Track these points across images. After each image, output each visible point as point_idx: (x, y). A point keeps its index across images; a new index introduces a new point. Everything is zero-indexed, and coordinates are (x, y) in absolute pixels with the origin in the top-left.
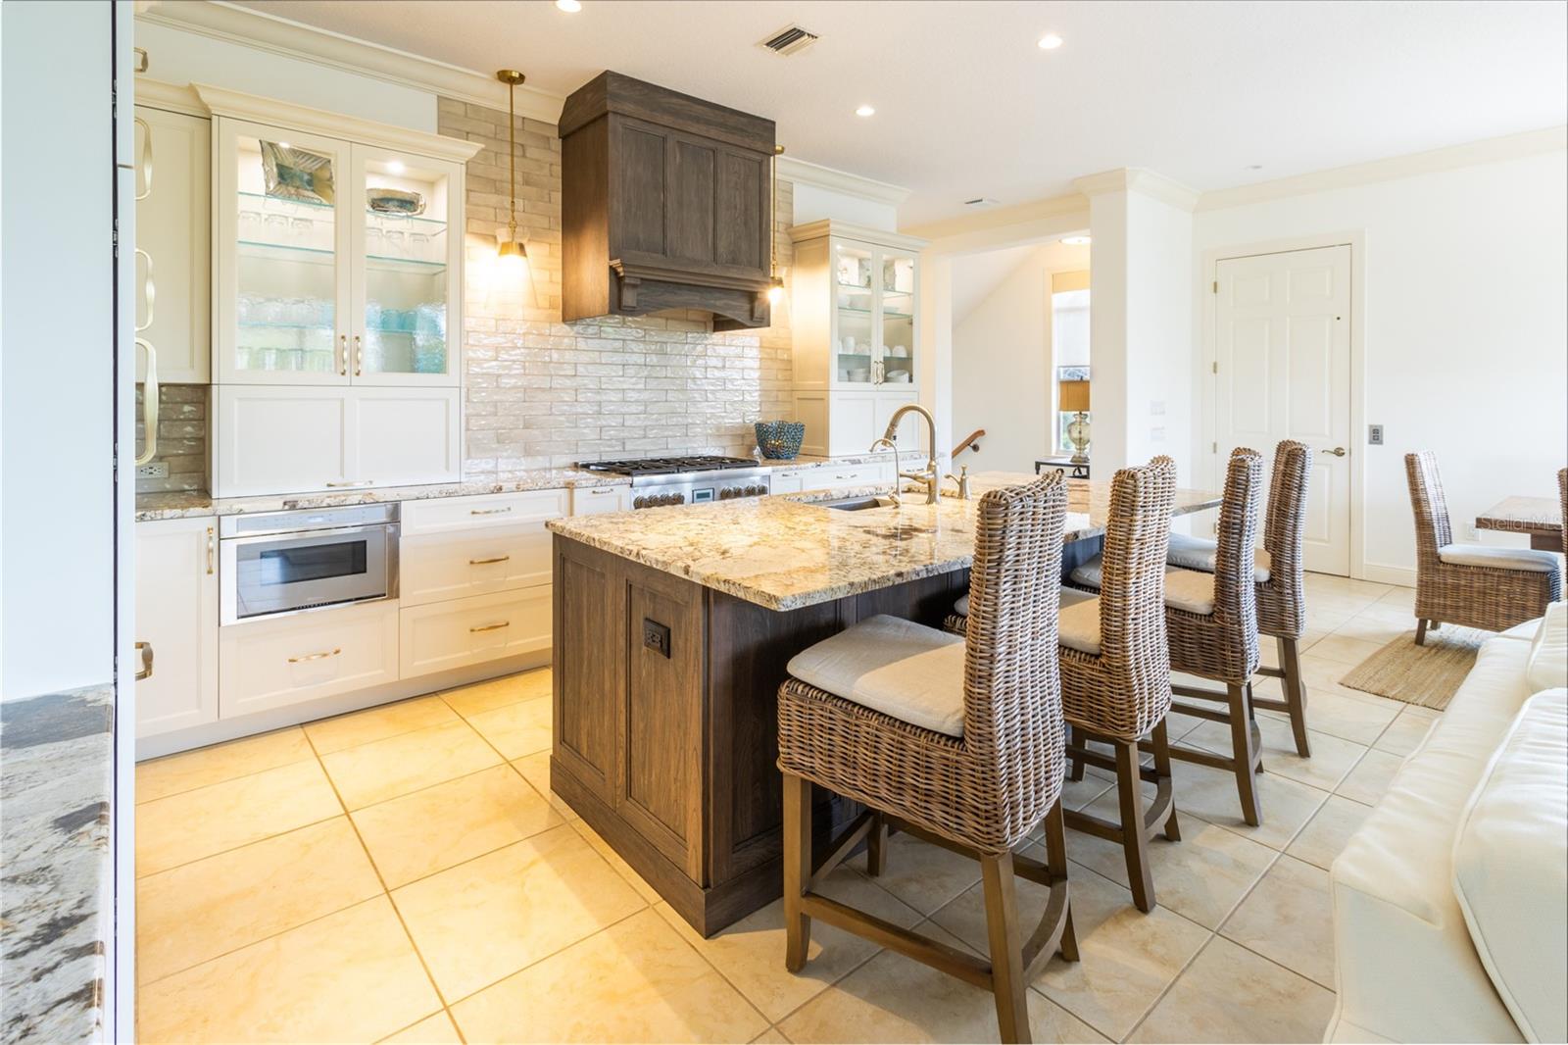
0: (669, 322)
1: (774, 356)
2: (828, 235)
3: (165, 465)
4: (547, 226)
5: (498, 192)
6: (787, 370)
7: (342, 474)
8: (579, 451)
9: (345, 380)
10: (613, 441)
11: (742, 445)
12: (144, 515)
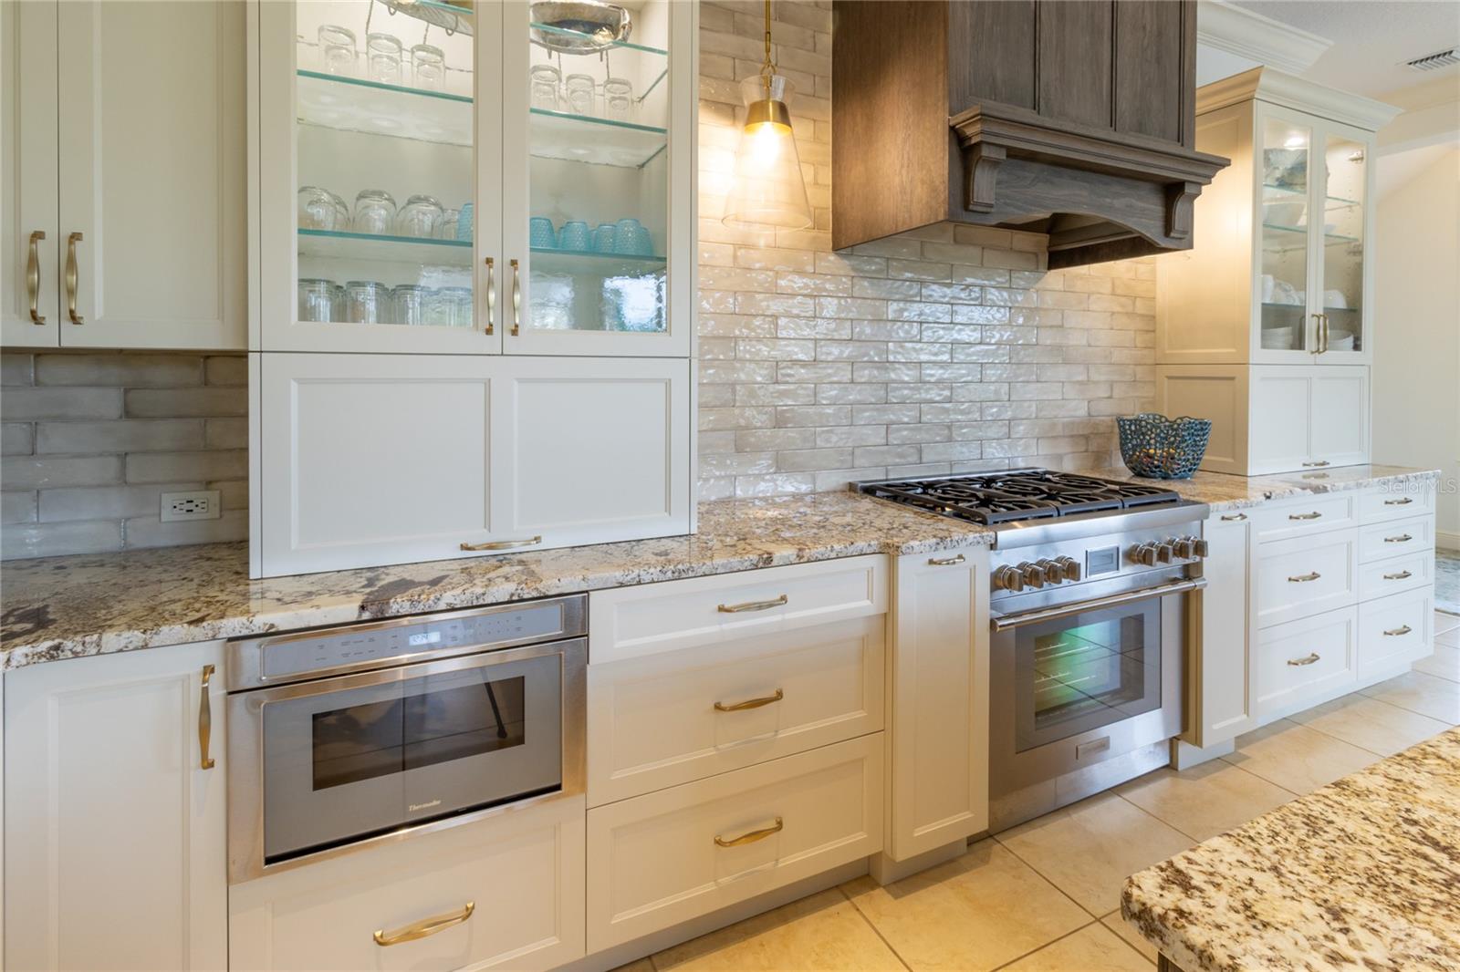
0: (986, 253)
1: (1130, 309)
2: (1250, 99)
3: (213, 496)
4: (810, 91)
5: (740, 31)
6: (1148, 331)
7: (487, 525)
8: (857, 463)
9: (492, 344)
10: (905, 447)
11: (1086, 451)
12: (57, 648)
